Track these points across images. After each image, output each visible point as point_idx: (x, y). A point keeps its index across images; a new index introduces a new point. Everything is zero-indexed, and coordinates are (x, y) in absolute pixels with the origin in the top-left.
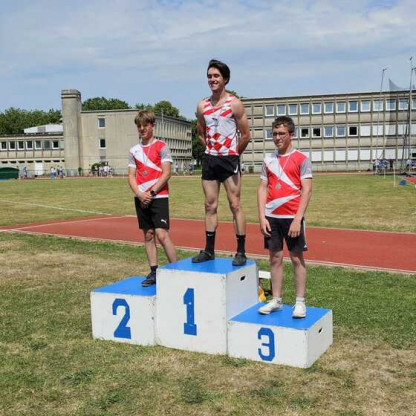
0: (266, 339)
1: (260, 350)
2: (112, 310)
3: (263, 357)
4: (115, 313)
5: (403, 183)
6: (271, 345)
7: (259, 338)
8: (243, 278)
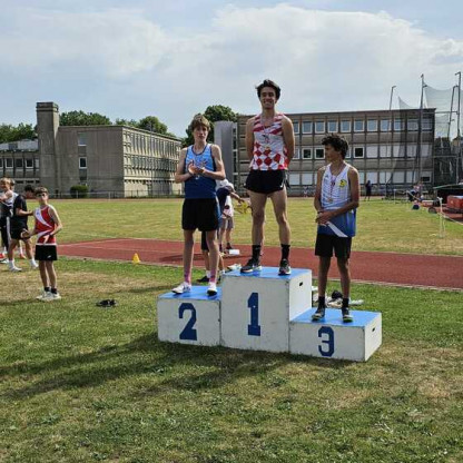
0: (326, 337)
1: (320, 347)
2: (178, 314)
3: (323, 353)
4: (181, 317)
5: (416, 207)
6: (331, 342)
7: (320, 336)
8: (301, 284)
